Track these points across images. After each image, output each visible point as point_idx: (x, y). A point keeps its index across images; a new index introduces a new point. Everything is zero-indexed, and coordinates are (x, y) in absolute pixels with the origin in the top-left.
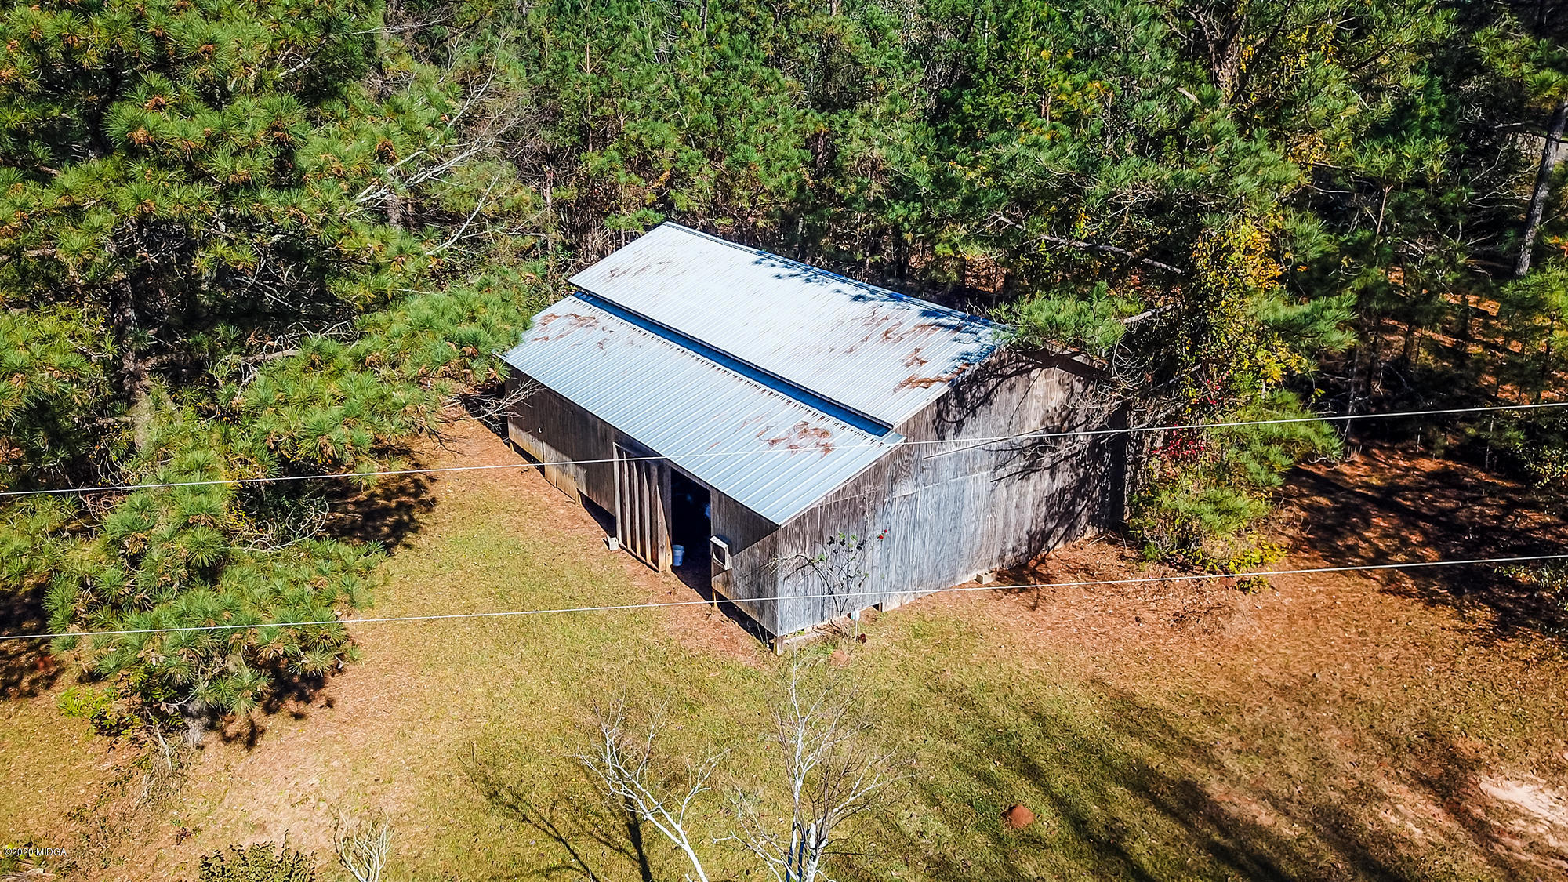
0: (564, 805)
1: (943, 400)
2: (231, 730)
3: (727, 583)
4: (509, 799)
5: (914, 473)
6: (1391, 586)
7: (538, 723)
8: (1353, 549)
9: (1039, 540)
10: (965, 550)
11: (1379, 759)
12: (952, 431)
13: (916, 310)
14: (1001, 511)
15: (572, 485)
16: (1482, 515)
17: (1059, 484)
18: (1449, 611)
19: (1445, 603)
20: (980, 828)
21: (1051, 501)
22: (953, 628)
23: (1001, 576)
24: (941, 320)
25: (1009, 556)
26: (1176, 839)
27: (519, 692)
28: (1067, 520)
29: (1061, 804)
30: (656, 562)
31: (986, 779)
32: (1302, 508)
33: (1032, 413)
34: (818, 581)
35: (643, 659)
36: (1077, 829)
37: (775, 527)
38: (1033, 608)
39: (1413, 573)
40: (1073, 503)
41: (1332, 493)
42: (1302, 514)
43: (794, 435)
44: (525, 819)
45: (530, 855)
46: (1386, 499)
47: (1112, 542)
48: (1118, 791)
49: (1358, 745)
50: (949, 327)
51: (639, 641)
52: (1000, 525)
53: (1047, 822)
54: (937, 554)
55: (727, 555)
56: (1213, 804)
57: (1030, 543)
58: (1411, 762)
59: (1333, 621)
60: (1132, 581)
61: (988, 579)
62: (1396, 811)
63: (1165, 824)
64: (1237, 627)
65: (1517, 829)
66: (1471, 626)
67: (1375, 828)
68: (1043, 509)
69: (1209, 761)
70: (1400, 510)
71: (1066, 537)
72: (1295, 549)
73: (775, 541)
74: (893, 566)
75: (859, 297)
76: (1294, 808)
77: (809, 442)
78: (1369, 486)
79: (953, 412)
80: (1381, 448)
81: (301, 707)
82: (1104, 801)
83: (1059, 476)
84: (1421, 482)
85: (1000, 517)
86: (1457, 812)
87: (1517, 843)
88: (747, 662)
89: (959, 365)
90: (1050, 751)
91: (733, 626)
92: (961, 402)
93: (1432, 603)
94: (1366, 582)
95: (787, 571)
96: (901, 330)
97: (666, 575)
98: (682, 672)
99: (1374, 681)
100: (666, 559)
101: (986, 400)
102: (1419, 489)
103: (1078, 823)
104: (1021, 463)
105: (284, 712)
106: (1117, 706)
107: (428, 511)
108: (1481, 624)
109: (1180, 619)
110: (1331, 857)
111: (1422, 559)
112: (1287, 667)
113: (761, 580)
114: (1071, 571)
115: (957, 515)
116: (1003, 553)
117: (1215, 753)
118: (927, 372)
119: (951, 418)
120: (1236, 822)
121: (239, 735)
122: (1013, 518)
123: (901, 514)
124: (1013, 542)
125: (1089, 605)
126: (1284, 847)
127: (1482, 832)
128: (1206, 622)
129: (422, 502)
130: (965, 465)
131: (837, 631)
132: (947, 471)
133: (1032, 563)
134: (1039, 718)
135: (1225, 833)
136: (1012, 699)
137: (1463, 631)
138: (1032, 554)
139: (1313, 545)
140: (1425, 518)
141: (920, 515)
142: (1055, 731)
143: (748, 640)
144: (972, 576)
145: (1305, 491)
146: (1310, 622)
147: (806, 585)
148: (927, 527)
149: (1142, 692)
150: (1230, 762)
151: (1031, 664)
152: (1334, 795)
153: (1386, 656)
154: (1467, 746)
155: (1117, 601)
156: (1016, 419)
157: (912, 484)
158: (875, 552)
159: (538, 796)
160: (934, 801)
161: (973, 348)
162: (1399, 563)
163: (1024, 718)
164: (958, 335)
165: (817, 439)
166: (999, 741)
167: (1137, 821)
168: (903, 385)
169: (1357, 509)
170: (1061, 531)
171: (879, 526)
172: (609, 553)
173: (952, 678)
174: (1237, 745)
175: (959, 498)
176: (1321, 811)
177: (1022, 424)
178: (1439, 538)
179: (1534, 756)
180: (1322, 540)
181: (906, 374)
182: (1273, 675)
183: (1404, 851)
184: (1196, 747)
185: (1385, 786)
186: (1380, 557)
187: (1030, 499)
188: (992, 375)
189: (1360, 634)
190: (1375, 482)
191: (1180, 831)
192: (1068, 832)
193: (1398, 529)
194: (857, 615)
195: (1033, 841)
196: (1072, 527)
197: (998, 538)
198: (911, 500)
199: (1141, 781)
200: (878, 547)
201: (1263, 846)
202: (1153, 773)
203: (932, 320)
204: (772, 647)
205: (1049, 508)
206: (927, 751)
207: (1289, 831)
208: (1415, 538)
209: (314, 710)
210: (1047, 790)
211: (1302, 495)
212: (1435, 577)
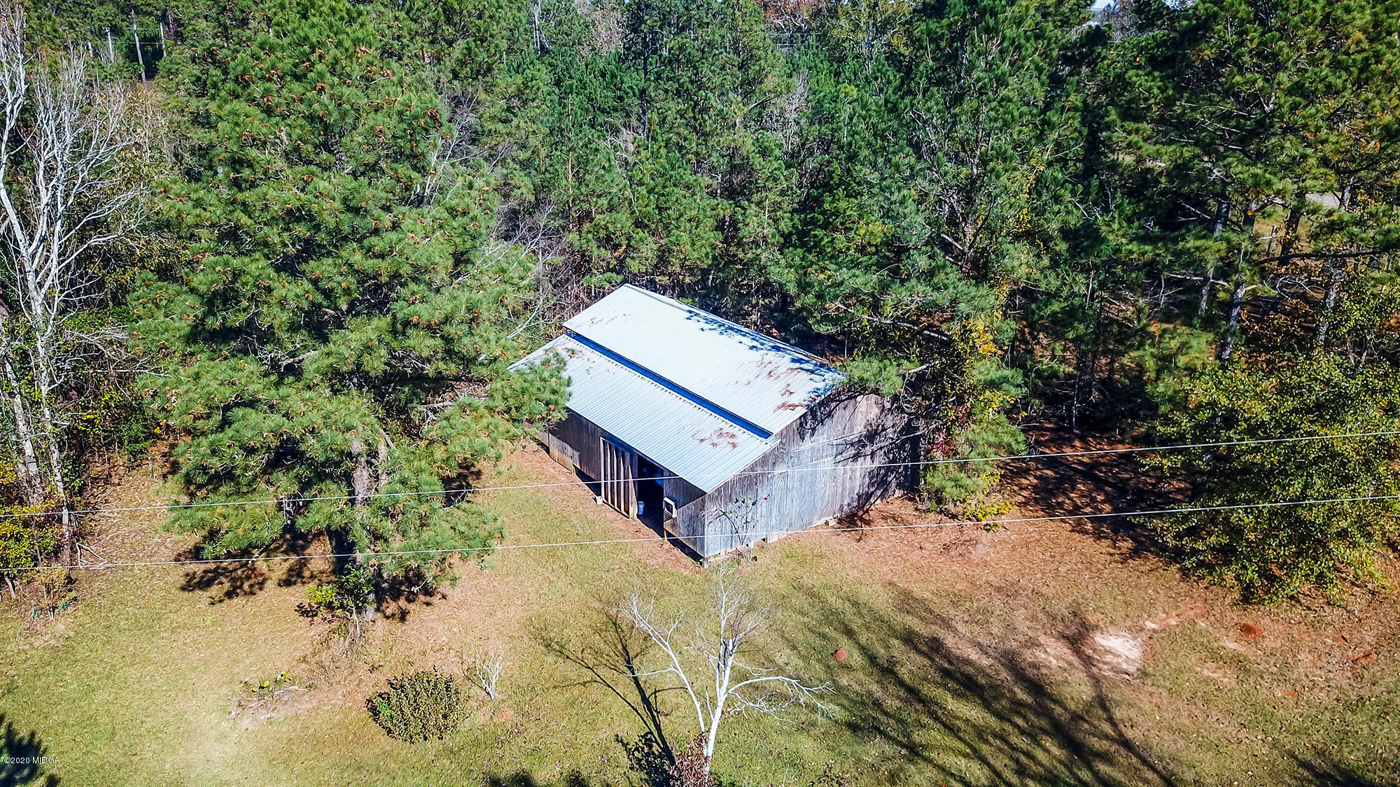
0: (589, 651)
1: (804, 415)
2: (389, 612)
3: (673, 526)
4: (558, 648)
5: (786, 460)
6: (1078, 528)
7: (567, 608)
8: (1060, 505)
9: (865, 498)
10: (818, 505)
11: (1043, 626)
12: (809, 435)
13: (788, 357)
14: (840, 481)
15: (570, 461)
16: (1145, 483)
17: (876, 464)
18: (1108, 542)
19: (1106, 538)
20: (819, 661)
21: (871, 474)
22: (809, 552)
23: (840, 521)
24: (802, 366)
25: (846, 508)
26: (925, 666)
27: (553, 589)
28: (882, 486)
29: (863, 649)
30: (628, 512)
31: (824, 636)
32: (1036, 477)
33: (858, 422)
34: (729, 524)
35: (625, 570)
36: (871, 661)
37: (704, 493)
38: (859, 541)
39: (1092, 520)
40: (886, 475)
41: (1057, 467)
42: (1035, 481)
43: (714, 437)
44: (568, 657)
45: (573, 676)
46: (1088, 472)
47: (911, 500)
48: (896, 642)
49: (1034, 618)
50: (807, 370)
51: (622, 561)
52: (840, 490)
53: (856, 659)
54: (801, 508)
55: (674, 509)
56: (947, 649)
57: (859, 500)
58: (1060, 627)
59: (1038, 549)
60: (920, 525)
61: (832, 523)
62: (1046, 651)
63: (920, 660)
64: (978, 553)
65: (1108, 660)
66: (1118, 552)
67: (1033, 660)
68: (867, 480)
69: (949, 627)
70: (1096, 480)
71: (882, 496)
72: (1025, 504)
73: (703, 501)
74: (774, 515)
75: (754, 347)
76: (990, 651)
77: (724, 441)
78: (1081, 463)
79: (809, 423)
80: (1094, 437)
81: (428, 599)
82: (887, 647)
83: (877, 459)
84: (1114, 460)
85: (839, 485)
86: (1078, 652)
87: (1106, 667)
88: (687, 573)
89: (813, 396)
90: (860, 622)
91: (677, 551)
92: (814, 417)
93: (1099, 538)
94: (1063, 525)
95: (711, 519)
96: (779, 371)
97: (634, 520)
98: (649, 578)
99: (1053, 583)
100: (634, 510)
101: (830, 415)
102: (1111, 465)
103: (872, 659)
104: (852, 452)
105: (418, 602)
106: (902, 597)
107: (478, 479)
108: (1124, 550)
109: (946, 548)
110: (1005, 675)
111: (1101, 511)
112: (1005, 575)
113: (696, 524)
114: (885, 518)
115: (813, 484)
116: (842, 507)
117: (954, 623)
118: (793, 400)
119: (808, 426)
120: (958, 658)
121: (393, 615)
122: (848, 485)
123: (778, 483)
124: (848, 500)
125: (893, 539)
126: (981, 670)
127: (1087, 661)
128: (961, 549)
129: (472, 473)
130: (816, 455)
131: (740, 554)
132: (806, 458)
133: (861, 513)
134: (856, 604)
135: (951, 663)
136: (841, 593)
137: (1112, 555)
138: (860, 507)
139: (1037, 501)
140: (1109, 484)
141: (790, 485)
142: (864, 611)
143: (688, 560)
144: (823, 521)
145: (1040, 466)
146: (1024, 549)
147: (722, 527)
148: (794, 492)
149: (918, 590)
150: (961, 628)
151: (855, 573)
152: (1014, 643)
153: (1063, 569)
154: (1092, 618)
155: (911, 536)
156: (848, 425)
157: (785, 466)
158: (762, 507)
159: (574, 646)
160: (794, 648)
161: (821, 385)
162: (1087, 514)
163: (847, 604)
164: (813, 376)
165: (728, 440)
166: (831, 617)
167: (905, 657)
168: (779, 408)
169: (1070, 478)
170: (879, 493)
171: (765, 491)
172: (598, 506)
173: (807, 581)
174: (966, 618)
175: (814, 474)
176: (1005, 652)
177: (852, 428)
178: (1114, 498)
179: (1129, 623)
180: (1043, 498)
181: (781, 401)
182: (996, 580)
183: (1044, 671)
184: (943, 620)
185: (1043, 639)
186: (1076, 510)
187: (858, 473)
188: (833, 401)
189: (1051, 556)
190: (1086, 460)
191: (926, 662)
192: (866, 662)
193: (1090, 492)
194: (751, 545)
195: (847, 668)
196: (886, 490)
197: (839, 497)
198: (785, 476)
199: (909, 638)
200: (764, 504)
201: (971, 670)
202: (917, 634)
203: (798, 365)
204: (701, 563)
205: (871, 479)
206: (792, 622)
207: (985, 662)
208: (1100, 498)
209: (436, 600)
210: (857, 643)
211: (1037, 469)
212: (1105, 522)
